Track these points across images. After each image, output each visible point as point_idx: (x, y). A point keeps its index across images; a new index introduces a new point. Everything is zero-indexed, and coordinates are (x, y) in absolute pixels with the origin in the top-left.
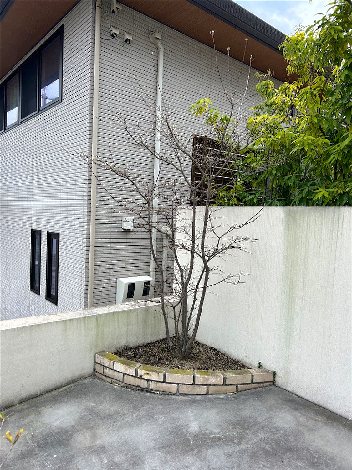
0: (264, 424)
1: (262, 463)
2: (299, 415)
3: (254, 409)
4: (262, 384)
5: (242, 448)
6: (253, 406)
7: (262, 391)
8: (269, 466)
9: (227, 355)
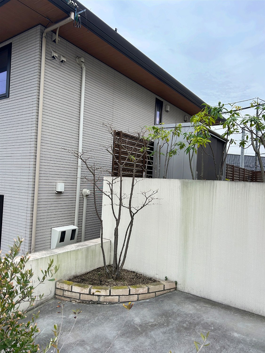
0: (178, 313)
1: (185, 334)
2: (196, 305)
3: (170, 305)
4: (169, 290)
5: (171, 328)
6: (169, 304)
7: (170, 295)
8: (189, 335)
9: (143, 275)
